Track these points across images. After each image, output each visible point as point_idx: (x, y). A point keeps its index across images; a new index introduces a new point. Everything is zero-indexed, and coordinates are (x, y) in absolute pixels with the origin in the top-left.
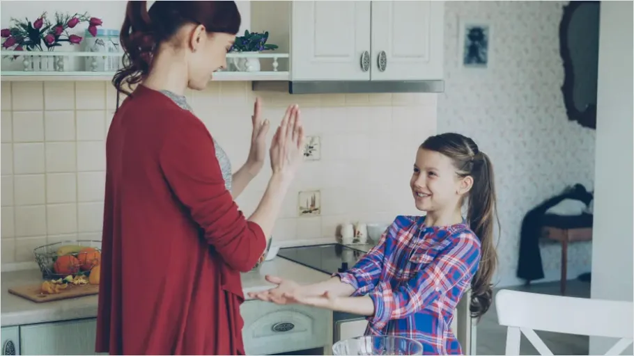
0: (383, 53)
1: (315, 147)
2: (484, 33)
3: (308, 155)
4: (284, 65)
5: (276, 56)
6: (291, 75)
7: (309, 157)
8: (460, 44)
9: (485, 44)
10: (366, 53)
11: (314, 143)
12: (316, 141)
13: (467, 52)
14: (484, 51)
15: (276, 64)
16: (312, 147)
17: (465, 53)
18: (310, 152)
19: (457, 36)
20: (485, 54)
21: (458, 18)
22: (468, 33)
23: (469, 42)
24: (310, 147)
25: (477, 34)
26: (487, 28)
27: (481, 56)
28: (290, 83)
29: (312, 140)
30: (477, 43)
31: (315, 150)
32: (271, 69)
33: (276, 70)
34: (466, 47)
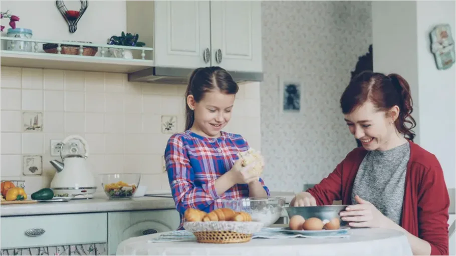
0: (220, 51)
1: (173, 124)
2: (297, 88)
3: (168, 129)
4: (149, 55)
5: (143, 49)
6: (154, 63)
7: (170, 130)
8: (281, 97)
9: (298, 97)
10: (207, 50)
11: (173, 121)
12: (174, 120)
13: (286, 101)
14: (298, 101)
15: (143, 55)
16: (171, 124)
17: (284, 102)
18: (170, 127)
19: (279, 90)
20: (298, 103)
21: (279, 78)
22: (286, 88)
23: (287, 95)
24: (170, 124)
25: (292, 89)
26: (299, 85)
27: (296, 104)
28: (154, 68)
29: (171, 120)
30: (292, 95)
31: (173, 126)
32: (140, 58)
33: (143, 58)
34: (285, 97)
